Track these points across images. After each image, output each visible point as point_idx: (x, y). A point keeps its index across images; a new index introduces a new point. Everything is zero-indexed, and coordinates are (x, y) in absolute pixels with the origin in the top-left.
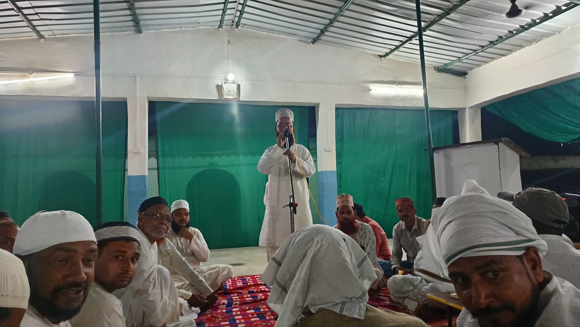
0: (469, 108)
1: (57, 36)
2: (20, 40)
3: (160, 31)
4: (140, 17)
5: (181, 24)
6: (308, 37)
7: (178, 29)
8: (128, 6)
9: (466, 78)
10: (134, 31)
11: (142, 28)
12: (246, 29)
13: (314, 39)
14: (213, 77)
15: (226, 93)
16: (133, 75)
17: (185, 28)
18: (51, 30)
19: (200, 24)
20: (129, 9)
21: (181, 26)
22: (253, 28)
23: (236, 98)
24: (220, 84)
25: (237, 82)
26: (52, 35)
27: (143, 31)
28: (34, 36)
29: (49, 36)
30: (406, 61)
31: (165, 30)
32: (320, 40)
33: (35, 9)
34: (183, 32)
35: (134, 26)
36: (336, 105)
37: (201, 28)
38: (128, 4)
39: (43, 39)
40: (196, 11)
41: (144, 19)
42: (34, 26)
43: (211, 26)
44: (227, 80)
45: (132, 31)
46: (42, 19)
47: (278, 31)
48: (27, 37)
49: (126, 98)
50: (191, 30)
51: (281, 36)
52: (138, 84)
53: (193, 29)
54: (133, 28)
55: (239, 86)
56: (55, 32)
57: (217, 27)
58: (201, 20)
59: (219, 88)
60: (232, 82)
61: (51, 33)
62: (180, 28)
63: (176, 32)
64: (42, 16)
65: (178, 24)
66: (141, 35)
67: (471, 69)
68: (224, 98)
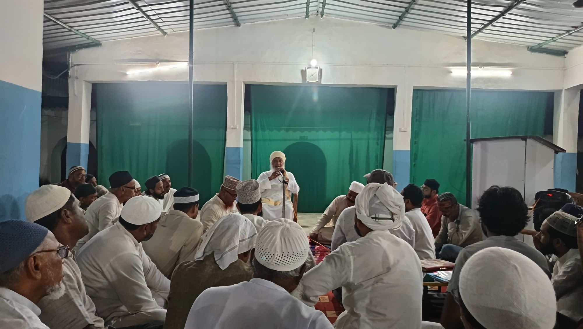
0: (566, 90)
1: (176, 32)
2: (150, 37)
3: (255, 23)
4: (237, 14)
5: (272, 17)
6: (389, 23)
7: (270, 21)
8: (226, 7)
9: (565, 57)
10: (234, 25)
11: (240, 22)
12: (330, 17)
13: (394, 24)
14: (298, 63)
15: (309, 77)
16: (232, 63)
17: (276, 19)
18: (171, 29)
19: (288, 16)
20: (228, 9)
21: (272, 18)
22: (336, 16)
23: (318, 82)
24: (304, 69)
25: (319, 67)
26: (172, 32)
27: (241, 24)
28: (160, 33)
29: (170, 32)
30: (494, 41)
31: (259, 22)
32: (400, 25)
33: (158, 15)
34: (274, 23)
35: (233, 21)
36: (414, 87)
37: (289, 18)
38: (227, 6)
39: (166, 35)
40: (283, 6)
41: (241, 16)
42: (159, 27)
43: (299, 17)
44: (310, 65)
45: (232, 25)
46: (164, 22)
47: (359, 18)
48: (155, 34)
49: (226, 83)
50: (282, 21)
51: (363, 22)
52: (236, 70)
53: (283, 20)
54: (233, 23)
55: (321, 70)
56: (175, 30)
57: (304, 17)
58: (288, 12)
59: (304, 73)
60: (315, 67)
61: (171, 30)
62: (271, 20)
63: (269, 23)
64: (164, 20)
65: (269, 17)
66: (240, 27)
67: (571, 48)
68: (307, 82)
